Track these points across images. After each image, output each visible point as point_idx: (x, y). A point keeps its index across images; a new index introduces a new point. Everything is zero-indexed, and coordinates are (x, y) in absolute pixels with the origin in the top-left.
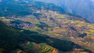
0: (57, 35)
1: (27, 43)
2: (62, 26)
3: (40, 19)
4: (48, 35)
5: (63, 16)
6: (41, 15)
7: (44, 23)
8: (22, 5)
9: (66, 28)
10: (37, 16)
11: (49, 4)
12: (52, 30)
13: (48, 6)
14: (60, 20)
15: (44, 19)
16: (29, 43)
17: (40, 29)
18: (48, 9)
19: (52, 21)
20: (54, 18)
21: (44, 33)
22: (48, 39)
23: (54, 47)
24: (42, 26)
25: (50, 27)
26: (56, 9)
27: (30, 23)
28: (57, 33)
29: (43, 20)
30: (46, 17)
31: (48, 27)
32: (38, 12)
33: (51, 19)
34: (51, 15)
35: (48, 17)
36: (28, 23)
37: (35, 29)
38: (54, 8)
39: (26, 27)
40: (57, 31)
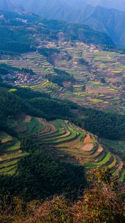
0: (95, 101)
1: (24, 118)
2: (108, 80)
3: (56, 62)
4: (74, 100)
5: (109, 56)
6: (58, 52)
7: (64, 72)
8: (12, 28)
9: (118, 84)
10: (48, 55)
11: (76, 27)
12: (84, 88)
13: (75, 30)
14: (102, 66)
15: (64, 62)
16: (28, 119)
17: (54, 86)
18: (74, 38)
19: (85, 67)
20: (88, 60)
21: (64, 96)
22: (74, 111)
23: (87, 129)
24: (60, 79)
25: (79, 82)
26: (93, 39)
27: (32, 73)
28: (95, 97)
29: (61, 64)
30: (70, 58)
31: (74, 81)
32: (51, 45)
33: (82, 62)
34: (81, 54)
35: (75, 57)
36: (26, 71)
37: (43, 86)
38: (89, 36)
39: (22, 82)
40: (96, 92)
